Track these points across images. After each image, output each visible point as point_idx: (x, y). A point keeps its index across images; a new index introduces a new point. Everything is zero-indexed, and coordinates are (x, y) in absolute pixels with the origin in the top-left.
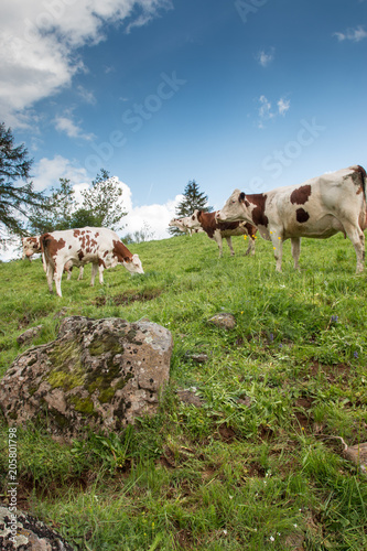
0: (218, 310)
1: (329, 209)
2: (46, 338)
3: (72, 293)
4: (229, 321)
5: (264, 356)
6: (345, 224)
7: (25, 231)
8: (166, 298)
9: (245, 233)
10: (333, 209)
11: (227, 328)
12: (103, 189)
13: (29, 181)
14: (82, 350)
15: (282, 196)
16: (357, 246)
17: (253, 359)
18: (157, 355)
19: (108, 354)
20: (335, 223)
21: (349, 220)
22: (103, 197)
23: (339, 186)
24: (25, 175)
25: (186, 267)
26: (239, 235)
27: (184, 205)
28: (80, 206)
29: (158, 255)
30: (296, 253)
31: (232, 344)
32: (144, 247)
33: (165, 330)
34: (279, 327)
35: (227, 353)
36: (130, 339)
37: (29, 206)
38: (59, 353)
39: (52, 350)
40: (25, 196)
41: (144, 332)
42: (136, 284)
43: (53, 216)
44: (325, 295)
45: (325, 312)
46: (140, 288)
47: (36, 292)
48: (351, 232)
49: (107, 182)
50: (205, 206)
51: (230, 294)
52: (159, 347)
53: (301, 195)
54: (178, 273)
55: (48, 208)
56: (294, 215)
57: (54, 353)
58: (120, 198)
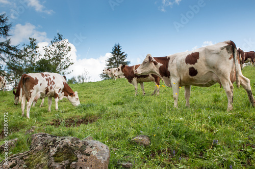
0: (139, 133)
1: (211, 68)
2: (21, 147)
3: (36, 116)
4: (146, 140)
5: (169, 165)
6: (220, 78)
7: (3, 71)
8: (102, 122)
9: (153, 80)
10: (213, 68)
11: (145, 145)
12: (58, 47)
13: (8, 38)
14: (49, 158)
15: (180, 58)
16: (228, 93)
17: (162, 167)
18: (100, 163)
19: (67, 162)
20: (214, 78)
21: (224, 76)
22: (58, 52)
23: (218, 53)
24: (5, 34)
25: (113, 101)
26: (148, 81)
27: (111, 59)
28: (42, 57)
29: (94, 92)
30: (187, 95)
31: (148, 156)
32: (85, 86)
33: (105, 146)
34: (179, 146)
35: (145, 162)
36: (82, 151)
37: (7, 55)
38: (32, 160)
39: (27, 158)
40: (5, 48)
41: (91, 147)
42: (80, 112)
43: (23, 62)
44: (208, 125)
45: (209, 137)
46: (83, 114)
47: (11, 114)
48: (224, 84)
49: (61, 42)
50: (125, 61)
51: (145, 122)
52: (101, 158)
53: (193, 58)
54: (108, 105)
55: (20, 57)
56: (187, 71)
57: (28, 160)
58: (69, 53)
